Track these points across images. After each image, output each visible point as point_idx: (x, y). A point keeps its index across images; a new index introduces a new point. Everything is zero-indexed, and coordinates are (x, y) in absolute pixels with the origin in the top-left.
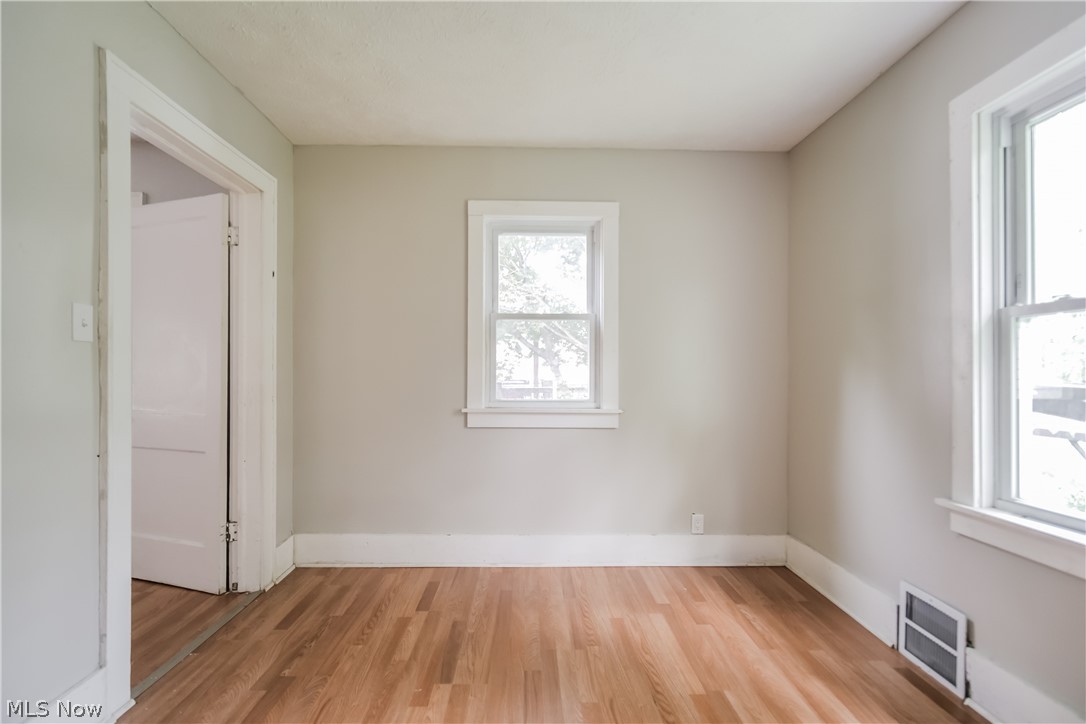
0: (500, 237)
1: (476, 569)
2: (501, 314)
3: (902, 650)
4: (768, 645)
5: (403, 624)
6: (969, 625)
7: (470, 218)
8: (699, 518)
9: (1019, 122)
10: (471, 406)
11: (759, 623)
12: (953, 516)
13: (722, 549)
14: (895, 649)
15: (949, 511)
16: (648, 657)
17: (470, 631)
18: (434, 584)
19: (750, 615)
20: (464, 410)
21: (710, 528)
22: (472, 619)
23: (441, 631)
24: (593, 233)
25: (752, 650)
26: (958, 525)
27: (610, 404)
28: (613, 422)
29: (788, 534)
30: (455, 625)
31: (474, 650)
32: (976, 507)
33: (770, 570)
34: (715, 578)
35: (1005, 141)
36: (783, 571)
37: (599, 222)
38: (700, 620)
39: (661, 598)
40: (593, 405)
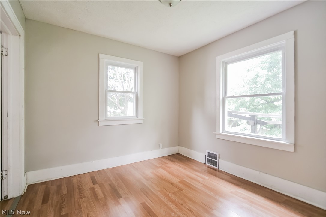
0: (108, 66)
1: (103, 170)
2: (109, 90)
3: (206, 163)
4: (185, 169)
5: (93, 190)
6: (219, 155)
7: (100, 59)
8: (161, 145)
9: (226, 64)
10: (100, 119)
11: (181, 165)
12: (216, 135)
13: (166, 151)
14: (205, 164)
15: (216, 134)
16: (165, 178)
17: (116, 185)
18: (93, 177)
19: (179, 164)
20: (98, 120)
21: (163, 147)
22: (114, 182)
23: (107, 187)
24: (136, 69)
25: (183, 171)
26: (217, 137)
27: (141, 117)
28: (142, 122)
29: (179, 146)
30: (110, 185)
31: (122, 189)
32: (220, 133)
33: (176, 155)
34: (167, 158)
35: (224, 67)
36: (178, 154)
37: (138, 66)
38: (170, 168)
39: (159, 165)
40: (136, 117)
